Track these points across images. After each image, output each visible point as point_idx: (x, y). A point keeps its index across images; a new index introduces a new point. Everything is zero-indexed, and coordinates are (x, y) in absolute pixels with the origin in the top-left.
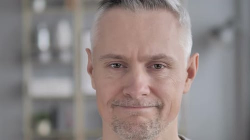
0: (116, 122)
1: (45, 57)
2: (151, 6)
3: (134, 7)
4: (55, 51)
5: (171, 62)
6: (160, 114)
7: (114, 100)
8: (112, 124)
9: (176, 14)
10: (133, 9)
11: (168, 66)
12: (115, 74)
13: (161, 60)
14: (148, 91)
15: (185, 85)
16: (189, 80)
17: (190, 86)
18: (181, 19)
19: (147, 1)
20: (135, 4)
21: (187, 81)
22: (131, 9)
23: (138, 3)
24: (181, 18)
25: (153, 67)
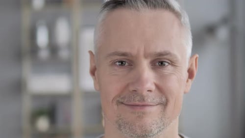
0: (120, 121)
1: (44, 54)
2: (155, 6)
3: (138, 7)
4: (53, 48)
5: (175, 59)
6: (164, 111)
7: (120, 96)
8: (117, 122)
9: (177, 15)
10: (137, 9)
11: (172, 63)
12: (120, 71)
13: (165, 57)
14: (153, 88)
15: (186, 86)
16: (190, 80)
17: (190, 87)
18: (182, 20)
19: (150, 1)
20: (139, 4)
21: (187, 81)
22: (136, 9)
23: (142, 3)
24: (183, 18)
25: (157, 64)
